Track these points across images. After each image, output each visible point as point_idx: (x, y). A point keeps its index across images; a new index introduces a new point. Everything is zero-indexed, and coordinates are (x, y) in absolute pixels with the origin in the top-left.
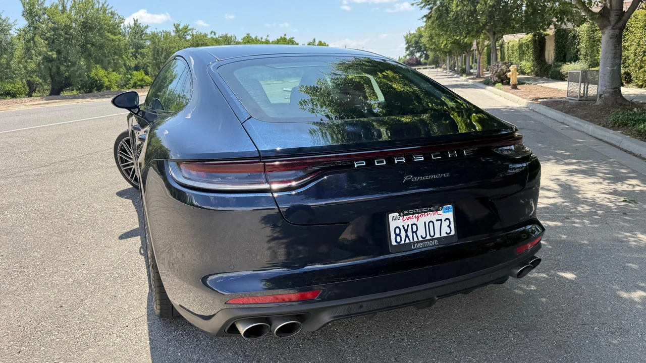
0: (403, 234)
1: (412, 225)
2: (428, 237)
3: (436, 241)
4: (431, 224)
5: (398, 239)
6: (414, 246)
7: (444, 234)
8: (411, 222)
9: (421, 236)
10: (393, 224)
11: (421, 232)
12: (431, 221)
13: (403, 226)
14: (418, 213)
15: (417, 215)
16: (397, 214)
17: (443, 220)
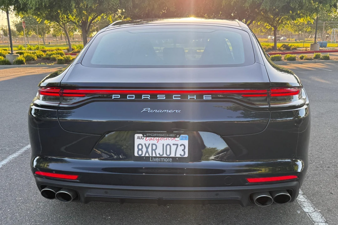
0: (144, 150)
1: (152, 145)
2: (165, 155)
3: (171, 159)
4: (168, 147)
5: (140, 153)
6: (152, 160)
7: (178, 155)
8: (151, 142)
9: (159, 154)
10: (137, 142)
11: (159, 151)
12: (168, 144)
13: (145, 144)
14: (159, 137)
15: (157, 138)
16: (141, 135)
17: (179, 145)
